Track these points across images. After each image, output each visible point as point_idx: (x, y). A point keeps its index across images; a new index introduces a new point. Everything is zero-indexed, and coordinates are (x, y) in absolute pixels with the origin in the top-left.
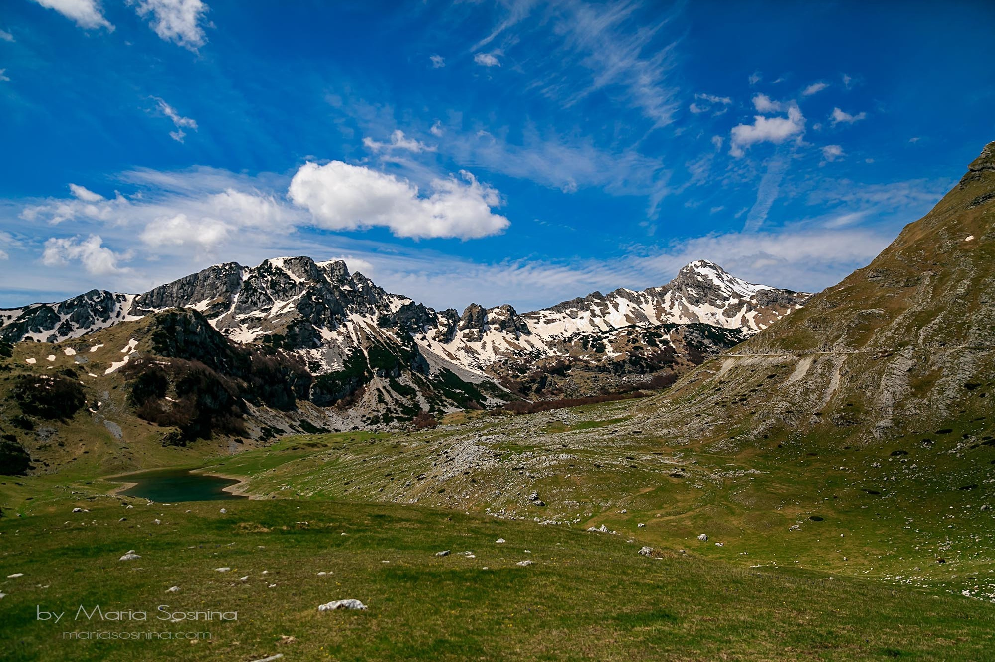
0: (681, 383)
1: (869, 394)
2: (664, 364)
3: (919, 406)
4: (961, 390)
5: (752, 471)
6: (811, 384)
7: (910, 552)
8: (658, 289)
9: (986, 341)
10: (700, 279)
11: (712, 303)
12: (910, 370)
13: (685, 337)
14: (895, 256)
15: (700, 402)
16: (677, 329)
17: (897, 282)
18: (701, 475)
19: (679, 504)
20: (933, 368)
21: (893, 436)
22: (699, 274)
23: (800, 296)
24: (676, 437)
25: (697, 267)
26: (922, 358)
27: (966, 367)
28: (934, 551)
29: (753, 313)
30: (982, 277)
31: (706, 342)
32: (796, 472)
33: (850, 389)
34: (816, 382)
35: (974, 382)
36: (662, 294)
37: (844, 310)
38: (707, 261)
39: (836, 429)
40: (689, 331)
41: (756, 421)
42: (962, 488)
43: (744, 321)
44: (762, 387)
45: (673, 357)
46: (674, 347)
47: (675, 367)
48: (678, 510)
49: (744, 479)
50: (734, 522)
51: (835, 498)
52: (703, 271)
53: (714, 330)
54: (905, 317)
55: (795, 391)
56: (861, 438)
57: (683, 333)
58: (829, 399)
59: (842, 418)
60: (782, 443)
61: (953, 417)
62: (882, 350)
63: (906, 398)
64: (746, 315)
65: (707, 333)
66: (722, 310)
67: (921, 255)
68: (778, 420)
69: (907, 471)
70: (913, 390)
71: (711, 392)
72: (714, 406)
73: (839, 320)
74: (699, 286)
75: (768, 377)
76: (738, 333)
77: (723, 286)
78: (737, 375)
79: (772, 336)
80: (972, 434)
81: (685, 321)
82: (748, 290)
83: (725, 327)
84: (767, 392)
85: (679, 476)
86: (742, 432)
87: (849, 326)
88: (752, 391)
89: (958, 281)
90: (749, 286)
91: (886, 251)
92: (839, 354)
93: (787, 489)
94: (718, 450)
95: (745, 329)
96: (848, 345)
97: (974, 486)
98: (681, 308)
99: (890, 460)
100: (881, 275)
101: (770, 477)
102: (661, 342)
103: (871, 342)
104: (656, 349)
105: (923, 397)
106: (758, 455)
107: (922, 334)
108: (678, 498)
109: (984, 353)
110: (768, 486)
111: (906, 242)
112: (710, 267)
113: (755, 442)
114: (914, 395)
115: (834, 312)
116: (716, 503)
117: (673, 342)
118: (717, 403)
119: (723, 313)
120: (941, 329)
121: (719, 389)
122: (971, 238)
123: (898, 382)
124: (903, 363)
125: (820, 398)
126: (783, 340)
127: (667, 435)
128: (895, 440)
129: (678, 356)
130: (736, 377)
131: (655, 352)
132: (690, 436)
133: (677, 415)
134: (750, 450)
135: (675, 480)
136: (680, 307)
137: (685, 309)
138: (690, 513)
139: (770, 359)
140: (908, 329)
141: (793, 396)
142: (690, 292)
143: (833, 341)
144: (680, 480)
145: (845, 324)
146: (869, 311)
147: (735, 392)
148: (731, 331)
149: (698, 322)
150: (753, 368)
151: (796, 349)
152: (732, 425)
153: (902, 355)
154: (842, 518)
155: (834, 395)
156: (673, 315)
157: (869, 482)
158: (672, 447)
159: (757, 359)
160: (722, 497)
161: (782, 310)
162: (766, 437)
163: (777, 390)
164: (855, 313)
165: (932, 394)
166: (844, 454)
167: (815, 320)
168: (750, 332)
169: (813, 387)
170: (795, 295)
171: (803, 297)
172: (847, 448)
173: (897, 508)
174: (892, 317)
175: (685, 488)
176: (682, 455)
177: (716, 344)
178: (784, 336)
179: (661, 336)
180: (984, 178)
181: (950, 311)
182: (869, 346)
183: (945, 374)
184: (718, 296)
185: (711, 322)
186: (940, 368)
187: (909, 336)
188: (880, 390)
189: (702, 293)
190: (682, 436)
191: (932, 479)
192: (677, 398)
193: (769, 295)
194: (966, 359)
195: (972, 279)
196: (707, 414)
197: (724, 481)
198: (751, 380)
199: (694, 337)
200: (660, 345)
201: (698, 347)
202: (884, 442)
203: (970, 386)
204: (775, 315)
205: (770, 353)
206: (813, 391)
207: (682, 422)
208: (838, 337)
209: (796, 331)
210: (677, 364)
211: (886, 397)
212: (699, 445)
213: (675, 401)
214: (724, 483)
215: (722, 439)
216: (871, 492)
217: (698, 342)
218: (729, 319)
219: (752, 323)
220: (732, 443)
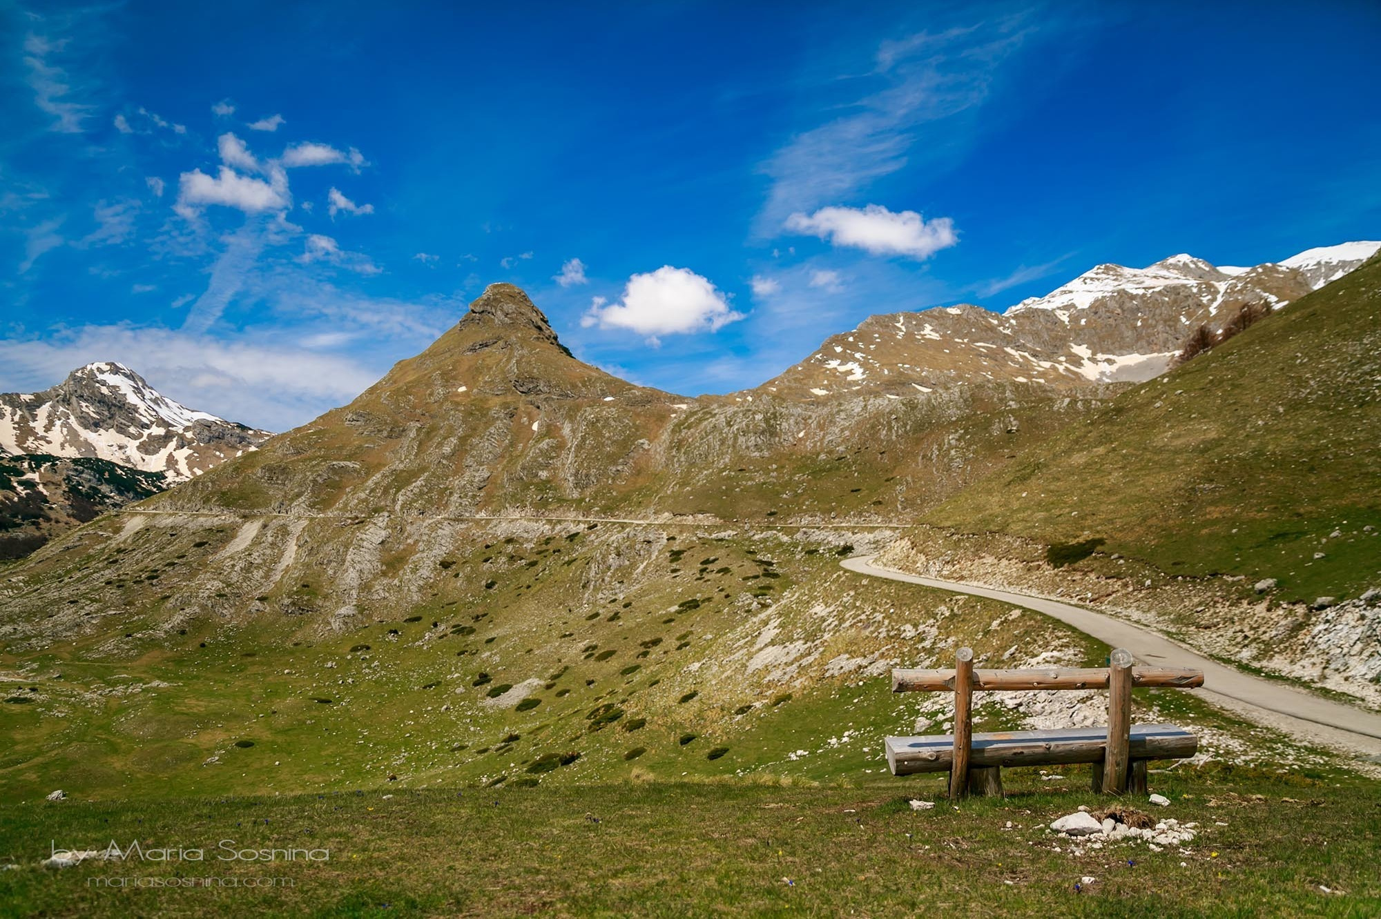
0: (50, 549)
1: (331, 572)
2: (23, 519)
3: (388, 589)
4: (436, 569)
5: (155, 683)
6: (256, 558)
7: (360, 773)
8: (26, 397)
9: (466, 511)
10: (104, 390)
11: (121, 430)
12: (382, 543)
13: (68, 479)
14: (380, 397)
15: (79, 580)
16: (54, 465)
17: (379, 431)
18: (66, 696)
19: (18, 748)
20: (409, 541)
21: (355, 626)
22: (104, 383)
23: (258, 434)
24: (28, 638)
25: (102, 372)
26: (398, 528)
27: (443, 541)
28: (387, 767)
29: (186, 451)
30: (470, 436)
31: (105, 488)
32: (223, 681)
33: (308, 566)
34: (264, 554)
35: (450, 560)
36: (33, 406)
37: (311, 459)
38: (120, 365)
39: (284, 619)
40: (76, 470)
41: (170, 609)
42: (425, 688)
43: (171, 462)
44: (184, 560)
45: (42, 510)
46: (45, 493)
47: (44, 525)
48: (13, 757)
49: (141, 697)
50: (116, 765)
51: (274, 712)
52: (112, 379)
53: (120, 472)
54: (384, 476)
55: (233, 566)
56: (315, 631)
57: (65, 472)
58: (278, 578)
59: (294, 604)
60: (207, 640)
61: (424, 601)
62: (352, 516)
63: (375, 579)
64: (174, 454)
65: (107, 475)
66: (137, 443)
67: (410, 400)
68: (203, 607)
69: (367, 670)
70: (384, 568)
71: (100, 565)
72: (103, 588)
73: (303, 472)
74: (102, 401)
75: (195, 546)
76: (159, 479)
77: (142, 407)
78: (147, 541)
79: (208, 487)
80: (442, 621)
81: (71, 452)
82: (182, 417)
83: (139, 468)
84: (191, 565)
85: (25, 700)
86: (144, 626)
87: (315, 481)
88: (169, 565)
89: (445, 438)
90: (185, 411)
91: (372, 390)
92: (298, 518)
93: (206, 707)
94: (102, 655)
95: (170, 475)
96: (312, 506)
97: (439, 683)
98: (65, 433)
99: (349, 657)
100: (360, 418)
101: (183, 691)
102: (20, 483)
103: (339, 504)
104: (10, 494)
105: (394, 577)
106: (168, 660)
107: (401, 498)
108: (18, 737)
109: (463, 526)
110: (177, 704)
111: (395, 382)
112: (125, 375)
113: (165, 640)
114: (384, 574)
115: (298, 460)
116: (88, 738)
117: (45, 485)
118: (109, 583)
119: (138, 448)
120: (421, 494)
121: (116, 562)
122: (462, 389)
123: (368, 557)
124: (375, 533)
125: (267, 576)
126: (224, 494)
127: (11, 634)
128: (358, 631)
129: (51, 508)
130: (144, 543)
131: (7, 498)
132: (55, 634)
133: (34, 599)
134: (156, 653)
135: (16, 708)
136: (65, 430)
137: (73, 434)
138: (39, 760)
139: (201, 519)
140: (386, 492)
141: (229, 573)
142: (84, 409)
143: (292, 500)
144: (26, 708)
145: (311, 478)
146: (342, 463)
147: (142, 565)
148: (148, 475)
149: (93, 457)
150: (174, 532)
151: (241, 506)
152: (132, 615)
153: (375, 524)
154: (280, 739)
155: (286, 573)
156: (49, 442)
157: (320, 687)
158: (18, 655)
159: (181, 519)
160: (100, 727)
161: (230, 452)
162: (183, 633)
163: (207, 565)
164: (324, 466)
165: (404, 574)
166: (292, 653)
167: (271, 469)
168: (177, 479)
169: (259, 561)
170: (251, 432)
171: (262, 436)
172: (296, 644)
173: (351, 719)
174: (368, 474)
175: (34, 718)
176: (35, 666)
177: (121, 493)
178: (225, 488)
179: (23, 474)
180: (484, 323)
181: (434, 473)
182: (337, 509)
183: (421, 549)
184: (133, 421)
185: (117, 458)
186: (416, 542)
187: (386, 499)
188: (345, 567)
189: (106, 413)
190: (40, 635)
191: (395, 678)
192: (39, 574)
193: (213, 428)
194: (444, 532)
195: (460, 438)
196: (90, 599)
197: (107, 702)
198: (170, 549)
199: (85, 479)
200: (19, 489)
201: (88, 496)
202: (343, 634)
203: (445, 565)
204: (219, 457)
205: (202, 511)
206: (258, 567)
207: (45, 612)
208: (299, 495)
209: (243, 482)
210: (48, 519)
211: (351, 577)
212: (69, 649)
213: (34, 579)
214: (106, 707)
215: (112, 637)
216: (321, 701)
217: (91, 487)
218: (146, 457)
219: (183, 466)
220: (127, 643)
